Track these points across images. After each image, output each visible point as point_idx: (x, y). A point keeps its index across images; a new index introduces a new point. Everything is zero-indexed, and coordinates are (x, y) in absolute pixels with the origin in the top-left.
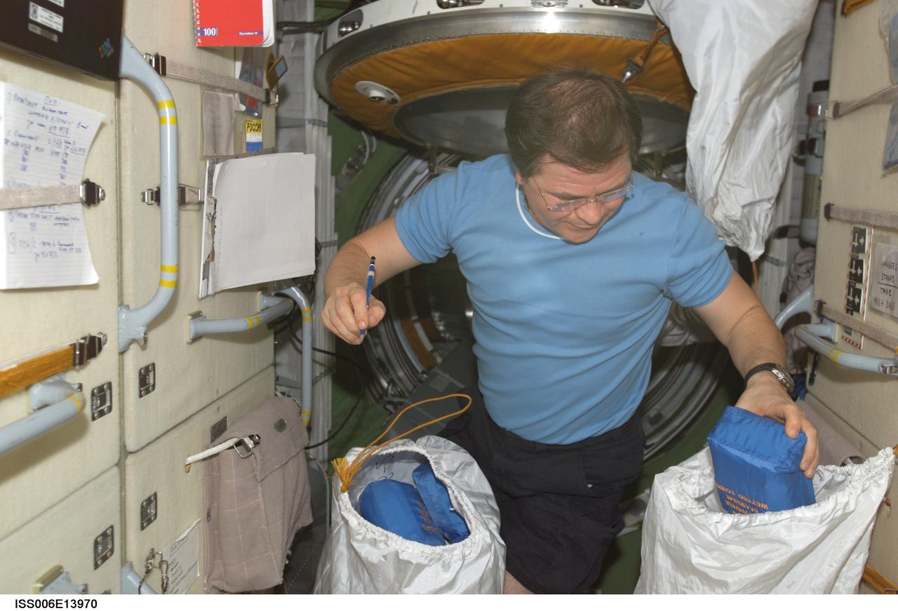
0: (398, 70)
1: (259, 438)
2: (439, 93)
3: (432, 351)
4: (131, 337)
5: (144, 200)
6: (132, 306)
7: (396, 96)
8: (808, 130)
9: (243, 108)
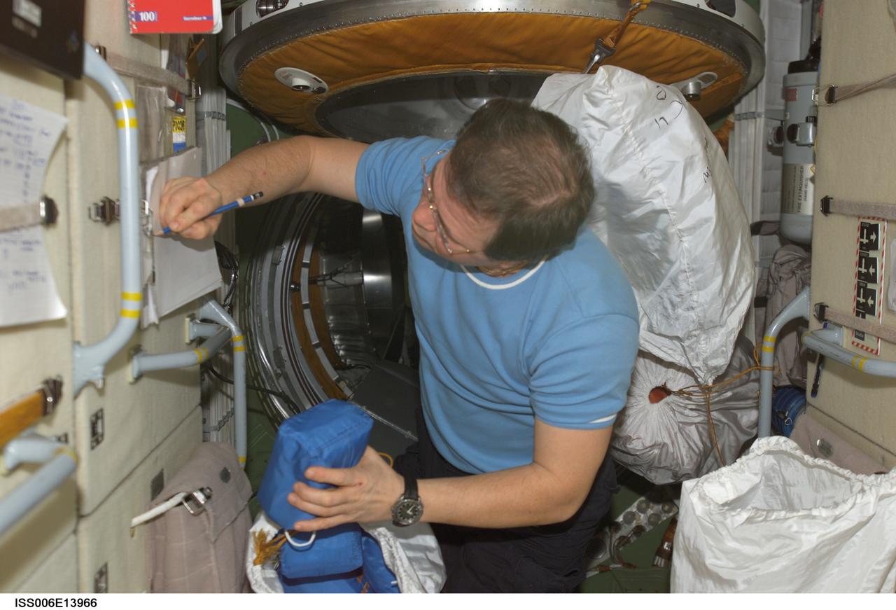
0: (329, 54)
1: (211, 490)
2: (378, 80)
3: (338, 380)
4: (85, 379)
5: (90, 217)
6: (83, 342)
7: (325, 85)
8: (786, 116)
9: (172, 103)
